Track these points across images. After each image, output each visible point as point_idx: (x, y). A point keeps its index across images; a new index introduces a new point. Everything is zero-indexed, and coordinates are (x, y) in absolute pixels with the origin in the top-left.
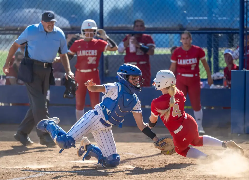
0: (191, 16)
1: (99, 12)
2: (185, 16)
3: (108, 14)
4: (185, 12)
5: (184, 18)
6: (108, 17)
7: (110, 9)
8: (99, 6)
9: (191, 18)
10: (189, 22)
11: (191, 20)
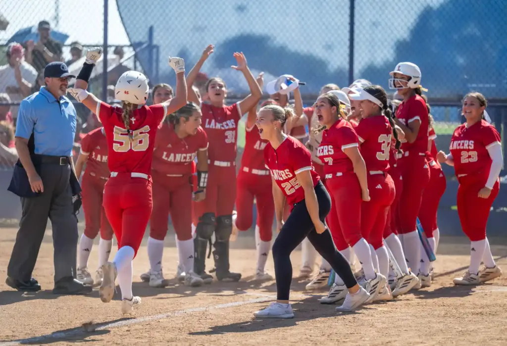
4: (466, 77)
5: (465, 85)
9: (474, 85)
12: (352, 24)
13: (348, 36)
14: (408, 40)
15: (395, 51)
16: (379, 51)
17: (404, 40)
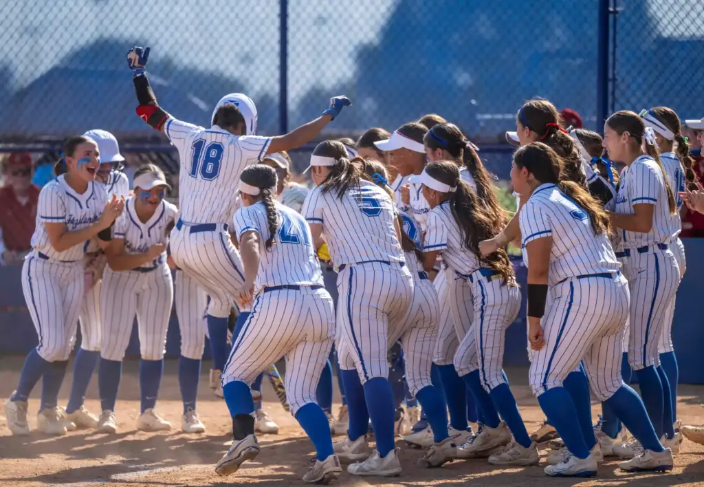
0: (487, 112)
1: (277, 100)
2: (473, 111)
3: (299, 107)
4: (473, 102)
5: (472, 116)
6: (298, 114)
7: (303, 94)
8: (277, 88)
9: (488, 116)
10: (482, 124)
11: (488, 121)
12: (284, 16)
13: (277, 35)
14: (376, 42)
15: (356, 61)
16: (329, 61)
17: (371, 43)
